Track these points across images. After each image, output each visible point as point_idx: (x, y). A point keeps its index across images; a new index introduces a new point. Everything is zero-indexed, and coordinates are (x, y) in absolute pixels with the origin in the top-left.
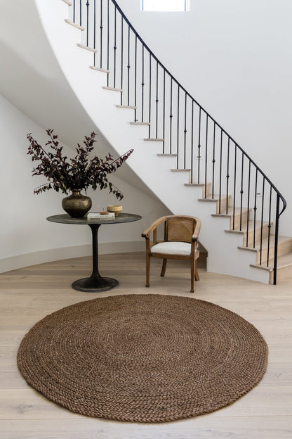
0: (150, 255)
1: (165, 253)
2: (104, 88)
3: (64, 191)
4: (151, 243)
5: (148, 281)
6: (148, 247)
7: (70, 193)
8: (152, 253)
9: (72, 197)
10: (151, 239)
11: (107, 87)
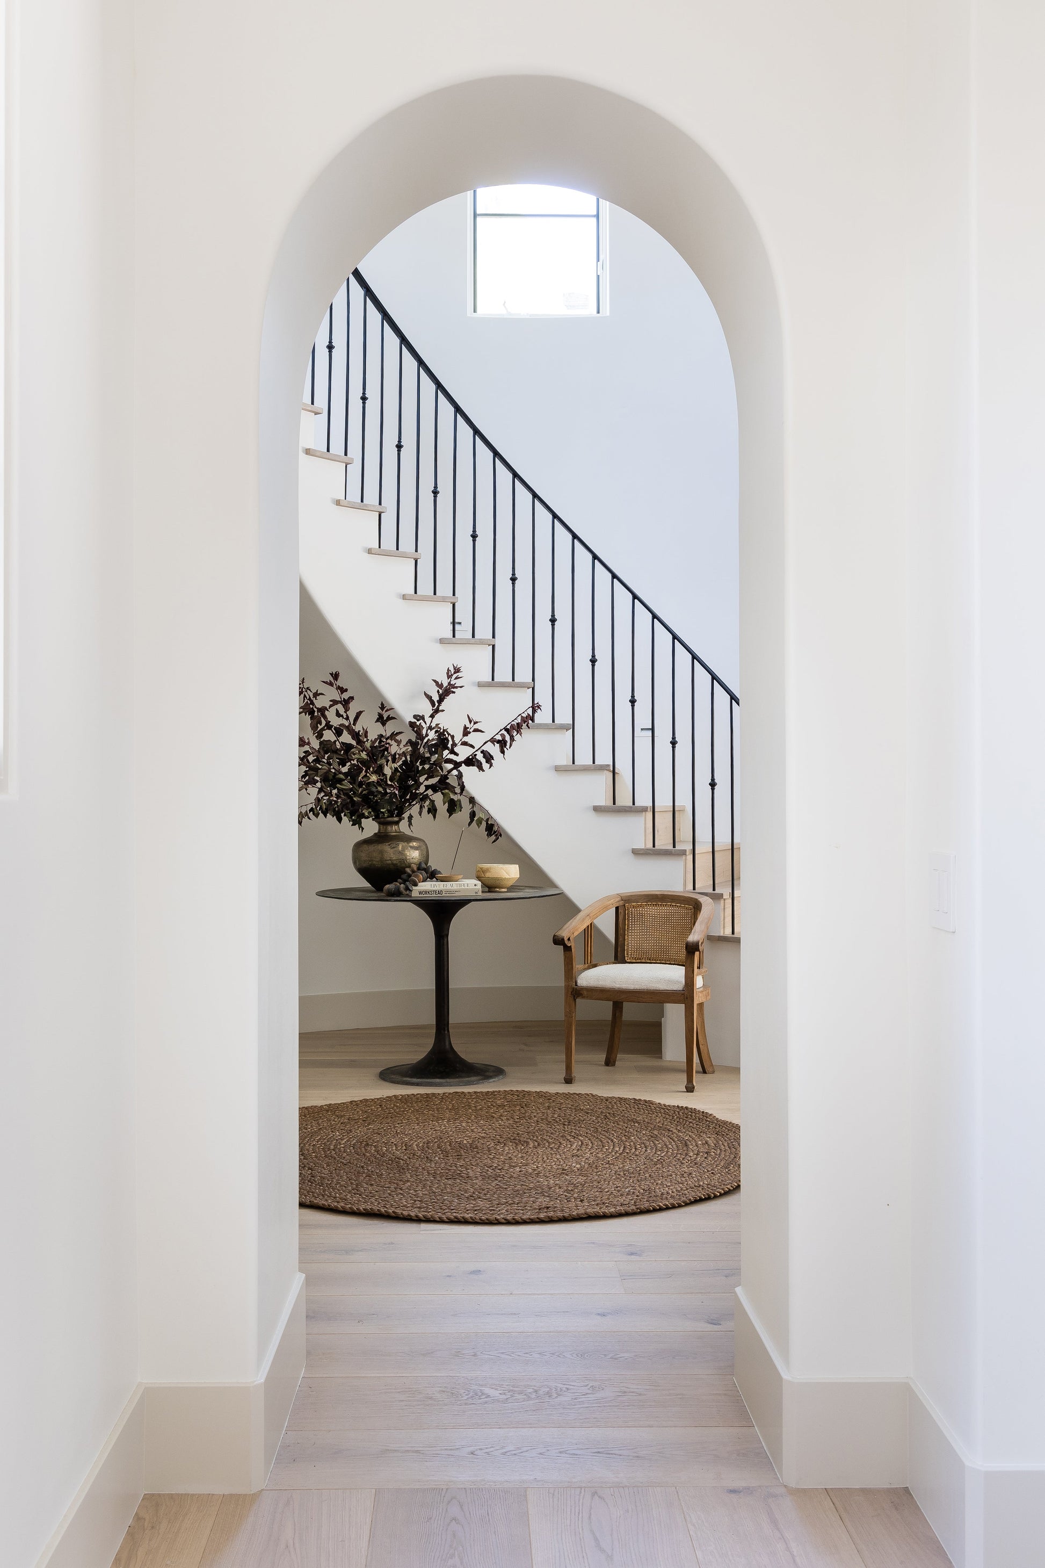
0: (576, 993)
1: (617, 985)
2: (370, 551)
3: (357, 822)
4: (577, 966)
5: (569, 1068)
6: (570, 973)
7: (371, 827)
8: (583, 989)
9: (380, 838)
10: (577, 952)
11: (377, 551)
